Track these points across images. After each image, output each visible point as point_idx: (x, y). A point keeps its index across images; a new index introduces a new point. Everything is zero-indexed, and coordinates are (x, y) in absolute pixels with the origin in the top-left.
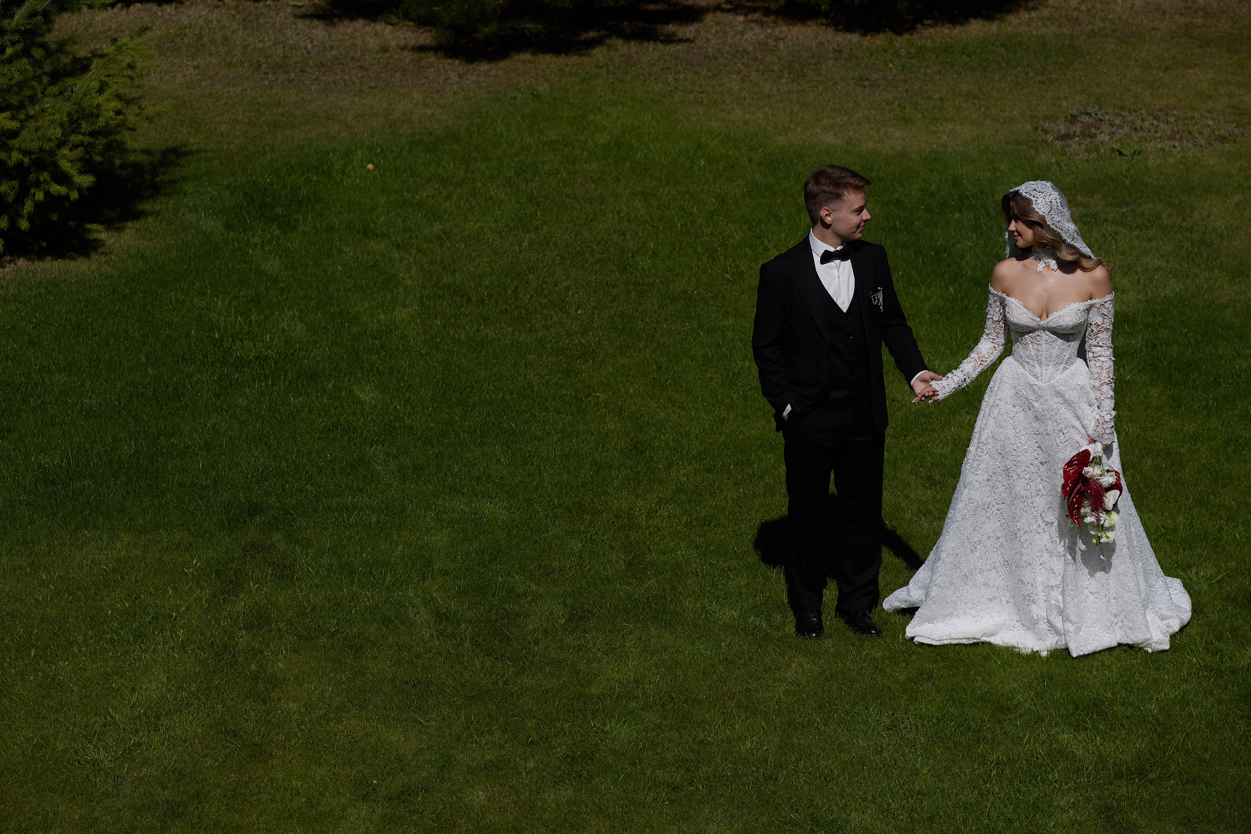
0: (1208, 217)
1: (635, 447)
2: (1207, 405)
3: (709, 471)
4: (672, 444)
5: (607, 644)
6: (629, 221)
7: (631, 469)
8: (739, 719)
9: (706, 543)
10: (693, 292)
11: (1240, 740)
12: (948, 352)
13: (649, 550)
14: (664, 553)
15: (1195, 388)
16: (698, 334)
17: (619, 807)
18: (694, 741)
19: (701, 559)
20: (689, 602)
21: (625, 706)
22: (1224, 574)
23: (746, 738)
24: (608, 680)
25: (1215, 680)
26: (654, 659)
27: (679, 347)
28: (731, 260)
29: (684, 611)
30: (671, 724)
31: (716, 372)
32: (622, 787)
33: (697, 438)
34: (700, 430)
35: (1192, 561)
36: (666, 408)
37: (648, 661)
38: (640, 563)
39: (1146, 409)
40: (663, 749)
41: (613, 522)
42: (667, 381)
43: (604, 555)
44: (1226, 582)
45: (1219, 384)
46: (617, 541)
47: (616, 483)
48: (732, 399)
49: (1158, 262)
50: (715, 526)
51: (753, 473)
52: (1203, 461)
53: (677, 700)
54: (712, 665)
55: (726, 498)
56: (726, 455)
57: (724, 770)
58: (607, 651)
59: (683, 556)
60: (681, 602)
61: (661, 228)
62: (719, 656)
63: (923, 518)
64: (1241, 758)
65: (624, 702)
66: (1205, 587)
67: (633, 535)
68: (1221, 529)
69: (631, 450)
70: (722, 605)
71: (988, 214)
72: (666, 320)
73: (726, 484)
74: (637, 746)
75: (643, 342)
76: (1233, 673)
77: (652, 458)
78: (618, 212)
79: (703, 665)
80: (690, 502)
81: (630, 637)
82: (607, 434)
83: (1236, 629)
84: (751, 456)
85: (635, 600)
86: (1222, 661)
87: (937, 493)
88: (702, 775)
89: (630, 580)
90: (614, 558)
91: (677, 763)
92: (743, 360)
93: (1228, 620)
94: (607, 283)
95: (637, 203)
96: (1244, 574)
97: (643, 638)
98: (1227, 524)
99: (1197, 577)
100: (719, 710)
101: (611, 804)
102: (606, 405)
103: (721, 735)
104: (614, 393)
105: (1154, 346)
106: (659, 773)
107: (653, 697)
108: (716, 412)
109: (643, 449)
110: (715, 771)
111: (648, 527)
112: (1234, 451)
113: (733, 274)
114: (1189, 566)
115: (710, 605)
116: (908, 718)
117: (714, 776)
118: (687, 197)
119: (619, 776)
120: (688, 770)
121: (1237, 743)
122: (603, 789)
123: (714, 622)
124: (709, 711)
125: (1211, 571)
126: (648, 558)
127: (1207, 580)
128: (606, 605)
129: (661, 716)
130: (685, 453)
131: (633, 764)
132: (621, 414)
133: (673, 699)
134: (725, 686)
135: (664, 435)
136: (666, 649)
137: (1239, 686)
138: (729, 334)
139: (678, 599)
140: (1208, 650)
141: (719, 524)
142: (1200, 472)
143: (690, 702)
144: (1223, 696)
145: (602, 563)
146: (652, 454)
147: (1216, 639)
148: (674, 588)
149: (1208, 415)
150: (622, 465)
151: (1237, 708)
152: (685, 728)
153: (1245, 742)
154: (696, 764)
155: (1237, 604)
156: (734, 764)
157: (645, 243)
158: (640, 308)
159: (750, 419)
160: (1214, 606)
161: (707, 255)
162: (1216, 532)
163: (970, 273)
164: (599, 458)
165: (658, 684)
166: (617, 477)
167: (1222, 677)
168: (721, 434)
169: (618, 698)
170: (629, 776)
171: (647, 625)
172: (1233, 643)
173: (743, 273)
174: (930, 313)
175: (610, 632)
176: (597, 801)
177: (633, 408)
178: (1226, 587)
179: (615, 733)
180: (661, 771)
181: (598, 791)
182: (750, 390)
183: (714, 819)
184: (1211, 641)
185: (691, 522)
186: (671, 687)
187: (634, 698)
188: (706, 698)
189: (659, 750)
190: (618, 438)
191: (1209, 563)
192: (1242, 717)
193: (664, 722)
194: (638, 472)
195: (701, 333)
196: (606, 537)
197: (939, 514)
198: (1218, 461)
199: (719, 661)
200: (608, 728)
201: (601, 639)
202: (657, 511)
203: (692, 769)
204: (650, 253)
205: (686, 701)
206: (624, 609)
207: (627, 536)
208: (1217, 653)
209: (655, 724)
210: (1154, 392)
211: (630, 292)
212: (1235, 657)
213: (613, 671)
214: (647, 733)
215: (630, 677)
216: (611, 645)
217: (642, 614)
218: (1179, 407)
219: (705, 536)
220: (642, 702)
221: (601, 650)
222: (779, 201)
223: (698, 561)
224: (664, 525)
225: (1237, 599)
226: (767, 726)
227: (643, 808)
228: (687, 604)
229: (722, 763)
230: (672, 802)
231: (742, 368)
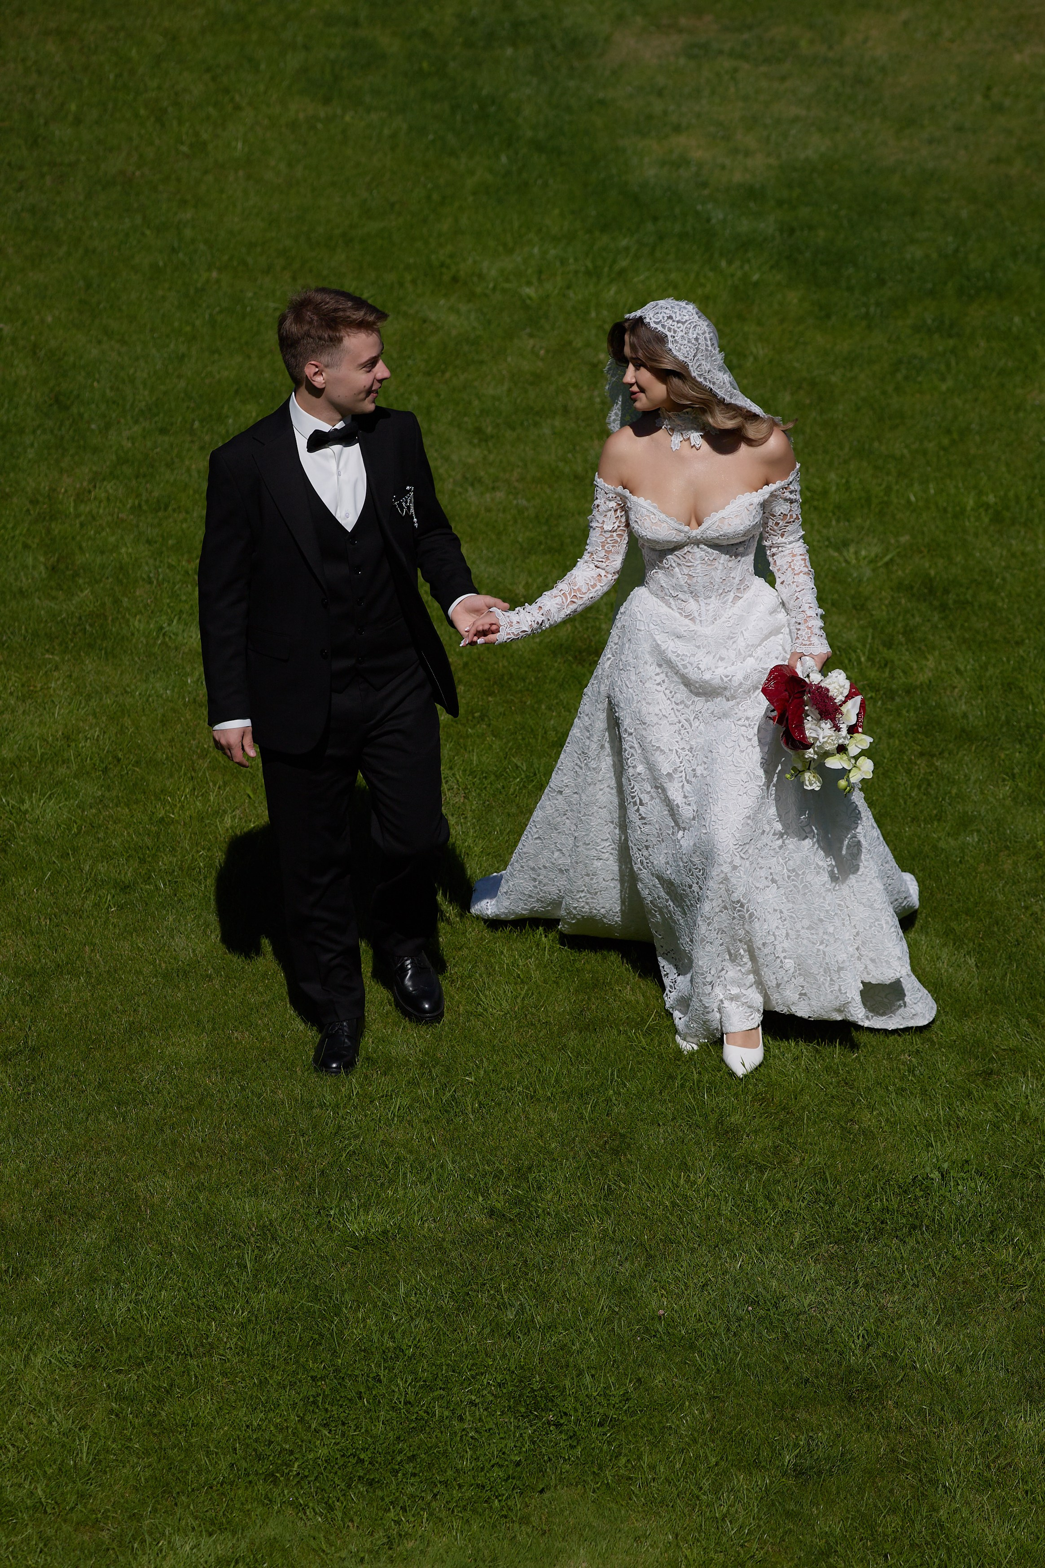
0: (866, 40)
1: (57, 401)
2: (867, 313)
3: (163, 431)
4: (109, 394)
5: (23, 686)
6: (39, 73)
7: (52, 432)
8: (215, 785)
9: (162, 536)
10: (134, 173)
11: (919, 787)
12: (501, 249)
13: (81, 548)
14: (102, 553)
15: (850, 289)
16: (143, 234)
17: (45, 918)
18: (151, 819)
19: (155, 560)
20: (140, 621)
21: (51, 774)
22: (894, 553)
23: (225, 812)
24: (26, 738)
25: (883, 704)
26: (91, 704)
27: (116, 253)
28: (187, 124)
29: (133, 634)
30: (117, 797)
31: (170, 289)
32: (49, 889)
33: (145, 384)
34: (149, 374)
35: (849, 536)
36: (99, 342)
37: (83, 708)
38: (67, 568)
39: (782, 321)
40: (106, 833)
41: (28, 510)
42: (99, 303)
43: (15, 557)
44: (898, 565)
45: (882, 282)
46: (34, 537)
47: (31, 454)
48: (194, 325)
49: (795, 111)
50: (174, 510)
51: (227, 431)
52: (863, 394)
53: (126, 762)
54: (174, 710)
55: (188, 470)
56: (188, 408)
57: (194, 859)
58: (23, 696)
59: (129, 555)
60: (128, 621)
61: (86, 81)
62: (184, 698)
63: (470, 489)
64: (922, 812)
65: (50, 768)
66: (868, 572)
67: (56, 528)
68: (888, 490)
69: (51, 405)
70: (186, 624)
71: (553, 47)
72: (96, 214)
73: (189, 450)
74: (70, 830)
75: (64, 249)
76: (908, 692)
77: (81, 415)
78: (23, 60)
79: (160, 711)
80: (137, 477)
81: (56, 674)
82: (15, 384)
83: (911, 631)
84: (223, 407)
85: (62, 621)
86: (892, 677)
87: (490, 452)
88: (163, 868)
89: (54, 593)
90: (30, 561)
91: (127, 852)
92: (209, 269)
93: (901, 618)
94: (9, 164)
95: (51, 46)
96: (921, 552)
97: (75, 675)
98: (897, 483)
99: (857, 558)
100: (185, 774)
101: (34, 914)
102: (14, 340)
103: (189, 809)
104: (24, 323)
105: (792, 231)
106: (102, 867)
107: (91, 759)
108: (172, 346)
109: (69, 403)
110: (182, 862)
111: (78, 516)
112: (906, 378)
113: (191, 146)
114: (845, 544)
115: (169, 625)
116: (454, 775)
117: (181, 869)
118: (122, 35)
119: (44, 874)
120: (142, 861)
121: (915, 791)
122: (22, 893)
123: (176, 649)
124: (171, 775)
125: (876, 550)
126: (80, 559)
127: (871, 562)
128: (20, 629)
129: (102, 786)
130: (128, 407)
131: (65, 856)
132: (35, 353)
133: (119, 760)
134: (194, 739)
135: (98, 382)
136: (107, 690)
137: (916, 710)
138: (188, 233)
139: (123, 617)
140: (873, 661)
141: (179, 507)
142: (858, 410)
143: (143, 765)
144: (894, 726)
145: (13, 569)
146: (82, 410)
147: (884, 645)
148: (116, 601)
149: (869, 327)
150: (39, 426)
151: (914, 741)
152: (137, 802)
153: (926, 789)
154: (154, 851)
155: (913, 595)
156: (209, 850)
157: (63, 104)
158: (58, 200)
159: (220, 354)
160: (881, 599)
161: (152, 119)
162: (882, 494)
163: (529, 134)
164: (5, 418)
165: (97, 740)
166: (32, 445)
167: (893, 699)
168: (179, 377)
169: (40, 763)
170: (59, 873)
171: (80, 655)
172: (907, 650)
173: (205, 144)
174: (474, 193)
175: (27, 668)
176: (13, 910)
177: (53, 344)
178: (897, 571)
179: (38, 812)
180: (105, 863)
181: (14, 895)
182: (220, 312)
183: (182, 929)
184: (878, 649)
185: (140, 506)
186: (116, 744)
187: (63, 762)
188: (167, 758)
189: (101, 835)
190: (32, 389)
191: (874, 537)
192: (922, 754)
193: (107, 794)
194: (62, 438)
195: (148, 232)
196: (17, 532)
197: (493, 482)
198: (884, 393)
199: (185, 705)
200: (26, 806)
201: (13, 679)
202: (90, 492)
203: (150, 859)
204: (70, 118)
205: (138, 763)
206: (46, 634)
207: (49, 531)
208: (886, 665)
209: (94, 797)
210: (793, 297)
211: (42, 176)
212: (912, 669)
213: (32, 723)
214: (83, 811)
215: (57, 731)
216: (28, 687)
217: (72, 640)
218: (828, 316)
219: (160, 525)
220: (75, 767)
221: (15, 694)
222: (255, 37)
223: (151, 562)
224: (101, 511)
225: (912, 587)
226: (255, 793)
227: (81, 917)
228: (136, 623)
229: (191, 849)
230: (121, 908)
231: (208, 281)
